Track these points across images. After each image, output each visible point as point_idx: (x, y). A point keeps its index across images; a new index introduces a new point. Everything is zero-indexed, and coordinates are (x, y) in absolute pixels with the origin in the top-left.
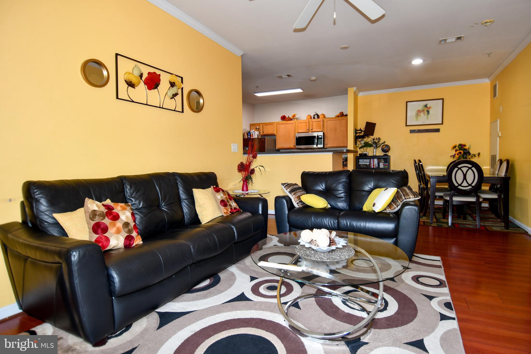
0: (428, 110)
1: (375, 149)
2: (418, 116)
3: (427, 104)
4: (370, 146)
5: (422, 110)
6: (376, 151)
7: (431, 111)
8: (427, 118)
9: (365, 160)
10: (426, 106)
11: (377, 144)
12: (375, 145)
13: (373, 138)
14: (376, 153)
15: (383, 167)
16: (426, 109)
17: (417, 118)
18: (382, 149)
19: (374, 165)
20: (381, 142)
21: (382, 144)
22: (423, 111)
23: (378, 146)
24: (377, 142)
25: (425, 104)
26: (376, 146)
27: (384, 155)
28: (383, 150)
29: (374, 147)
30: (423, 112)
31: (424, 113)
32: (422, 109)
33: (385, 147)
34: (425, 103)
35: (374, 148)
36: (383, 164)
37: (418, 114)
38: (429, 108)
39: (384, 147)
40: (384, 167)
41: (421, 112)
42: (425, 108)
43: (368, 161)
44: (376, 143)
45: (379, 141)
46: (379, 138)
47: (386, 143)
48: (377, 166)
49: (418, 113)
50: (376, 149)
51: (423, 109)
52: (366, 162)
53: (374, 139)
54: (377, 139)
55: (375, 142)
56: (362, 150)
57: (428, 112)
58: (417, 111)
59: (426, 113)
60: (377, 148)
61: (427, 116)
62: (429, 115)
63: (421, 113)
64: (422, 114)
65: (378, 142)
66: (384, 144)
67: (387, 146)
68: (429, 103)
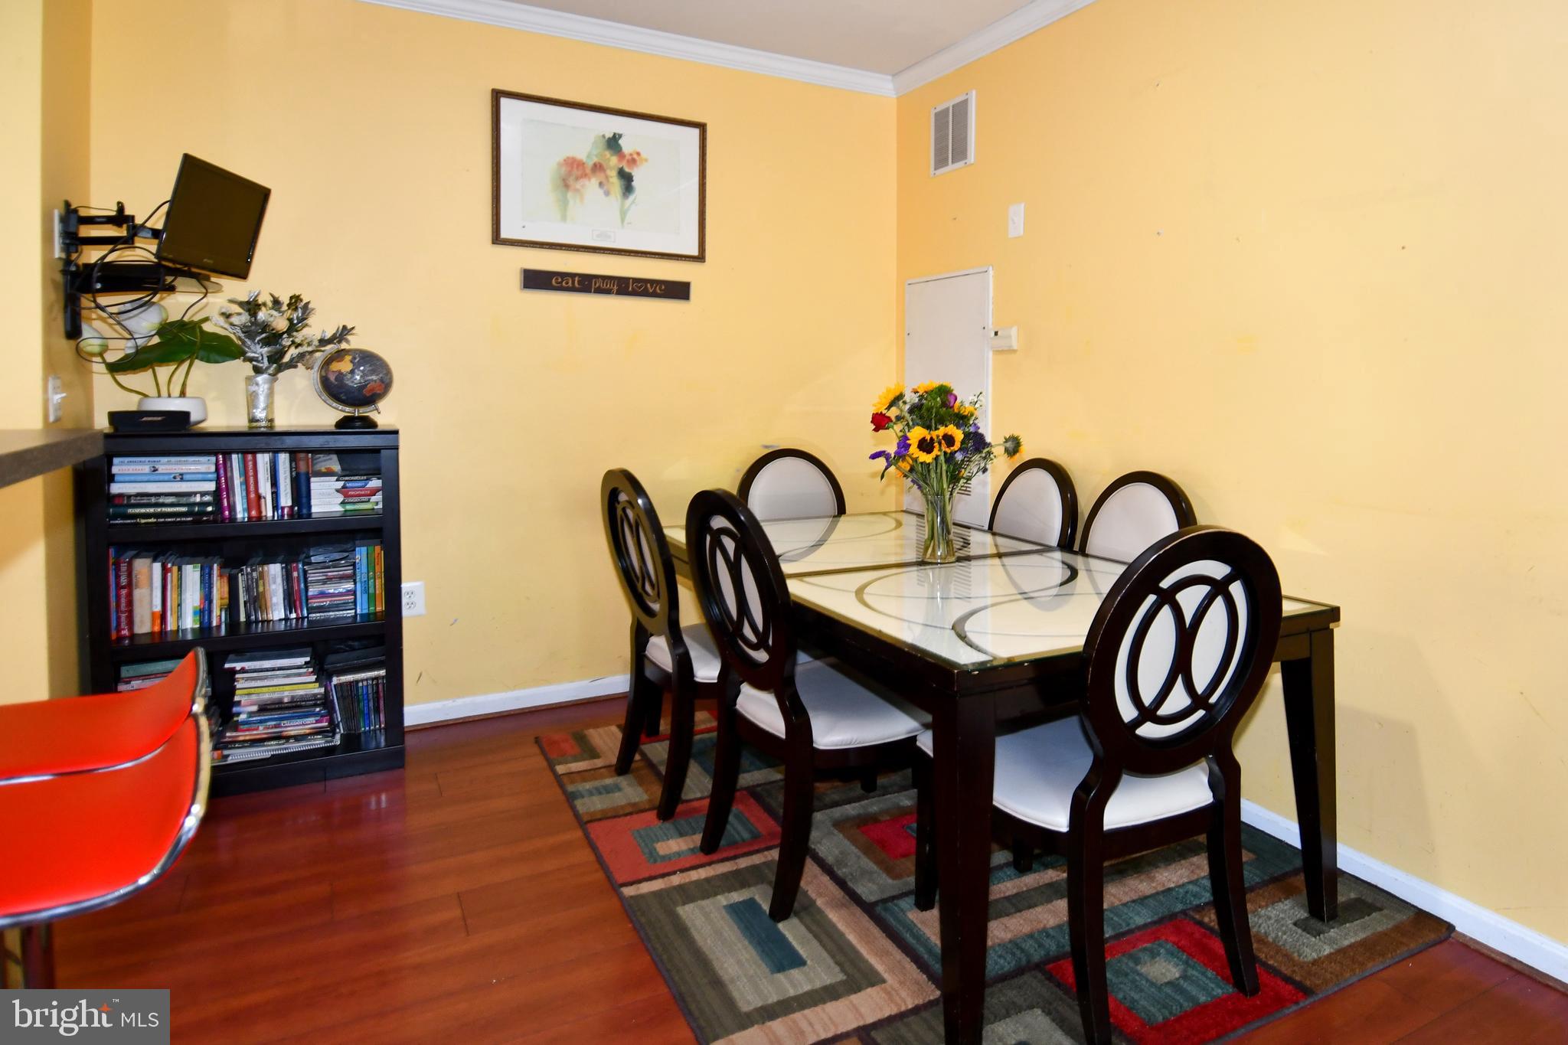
0: (627, 170)
1: (260, 379)
2: (570, 195)
3: (620, 136)
4: (219, 349)
5: (590, 164)
6: (271, 394)
7: (638, 175)
8: (623, 214)
9: (168, 465)
10: (613, 143)
11: (286, 342)
12: (266, 349)
13: (244, 298)
14: (269, 407)
15: (343, 503)
16: (614, 161)
17: (564, 204)
18: (332, 378)
19: (255, 501)
20: (318, 327)
21: (323, 342)
22: (598, 168)
23: (286, 359)
24: (281, 324)
25: (609, 135)
26: (276, 358)
27: (344, 424)
28: (334, 390)
29: (251, 360)
30: (601, 177)
31: (601, 184)
32: (588, 156)
33: (356, 366)
34: (611, 125)
35: (258, 371)
36: (340, 484)
37: (571, 181)
38: (633, 162)
39: (345, 366)
40: (349, 507)
41: (585, 175)
42: (608, 154)
43: (205, 465)
44: (273, 338)
45: (302, 320)
46: (295, 300)
47: (354, 342)
48: (286, 500)
49: (570, 173)
50: (274, 375)
51: (595, 160)
52: (181, 477)
53: (252, 307)
54: (276, 303)
55: (265, 327)
56: (140, 380)
57: (626, 179)
58: (560, 165)
59: (616, 184)
60: (279, 370)
61: (622, 205)
62: (631, 198)
63: (585, 181)
64: (591, 186)
65: (292, 328)
66: (344, 346)
67: (367, 359)
68: (633, 135)
